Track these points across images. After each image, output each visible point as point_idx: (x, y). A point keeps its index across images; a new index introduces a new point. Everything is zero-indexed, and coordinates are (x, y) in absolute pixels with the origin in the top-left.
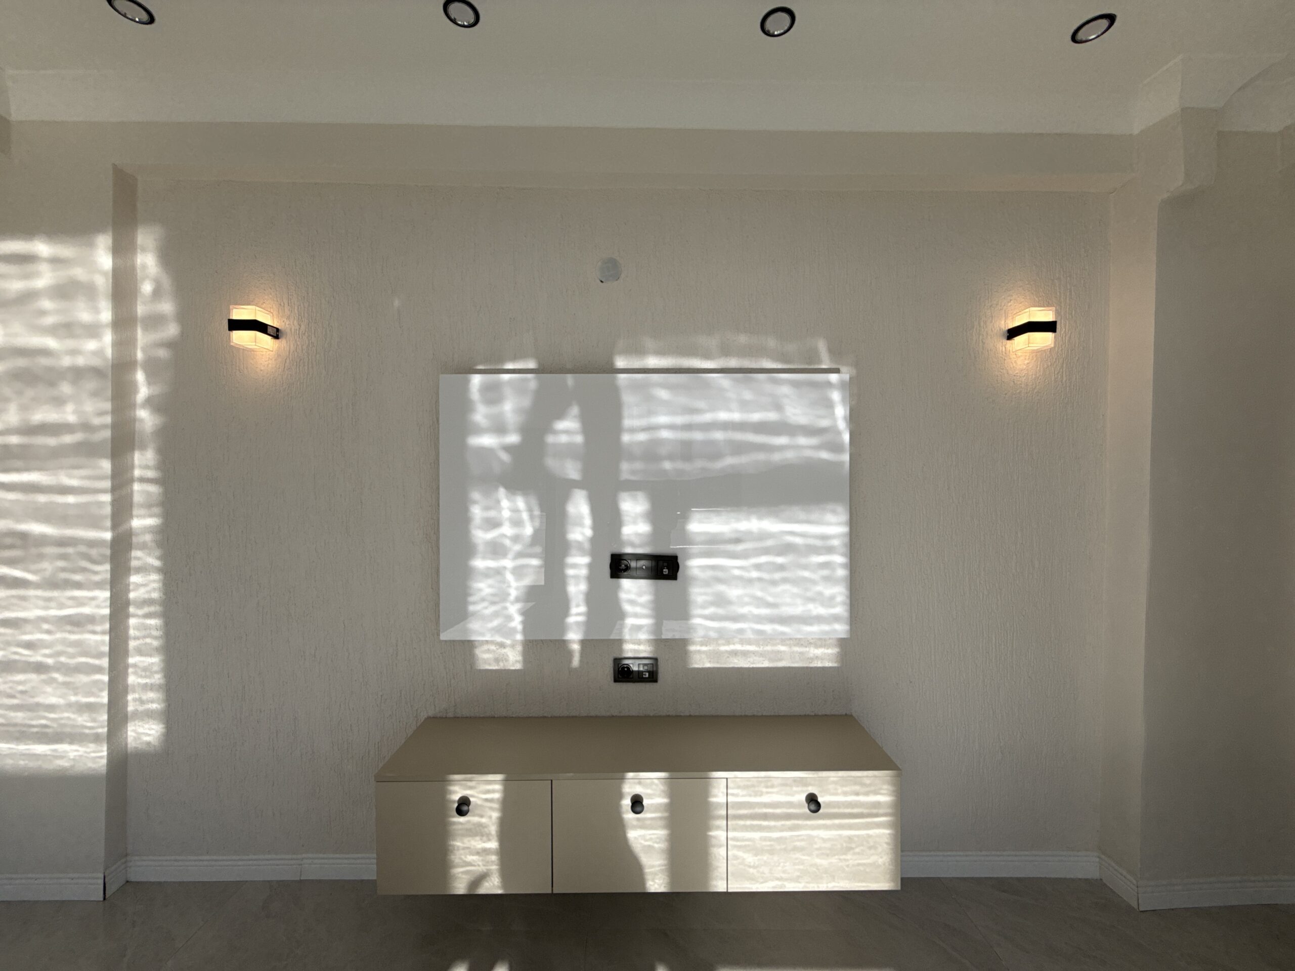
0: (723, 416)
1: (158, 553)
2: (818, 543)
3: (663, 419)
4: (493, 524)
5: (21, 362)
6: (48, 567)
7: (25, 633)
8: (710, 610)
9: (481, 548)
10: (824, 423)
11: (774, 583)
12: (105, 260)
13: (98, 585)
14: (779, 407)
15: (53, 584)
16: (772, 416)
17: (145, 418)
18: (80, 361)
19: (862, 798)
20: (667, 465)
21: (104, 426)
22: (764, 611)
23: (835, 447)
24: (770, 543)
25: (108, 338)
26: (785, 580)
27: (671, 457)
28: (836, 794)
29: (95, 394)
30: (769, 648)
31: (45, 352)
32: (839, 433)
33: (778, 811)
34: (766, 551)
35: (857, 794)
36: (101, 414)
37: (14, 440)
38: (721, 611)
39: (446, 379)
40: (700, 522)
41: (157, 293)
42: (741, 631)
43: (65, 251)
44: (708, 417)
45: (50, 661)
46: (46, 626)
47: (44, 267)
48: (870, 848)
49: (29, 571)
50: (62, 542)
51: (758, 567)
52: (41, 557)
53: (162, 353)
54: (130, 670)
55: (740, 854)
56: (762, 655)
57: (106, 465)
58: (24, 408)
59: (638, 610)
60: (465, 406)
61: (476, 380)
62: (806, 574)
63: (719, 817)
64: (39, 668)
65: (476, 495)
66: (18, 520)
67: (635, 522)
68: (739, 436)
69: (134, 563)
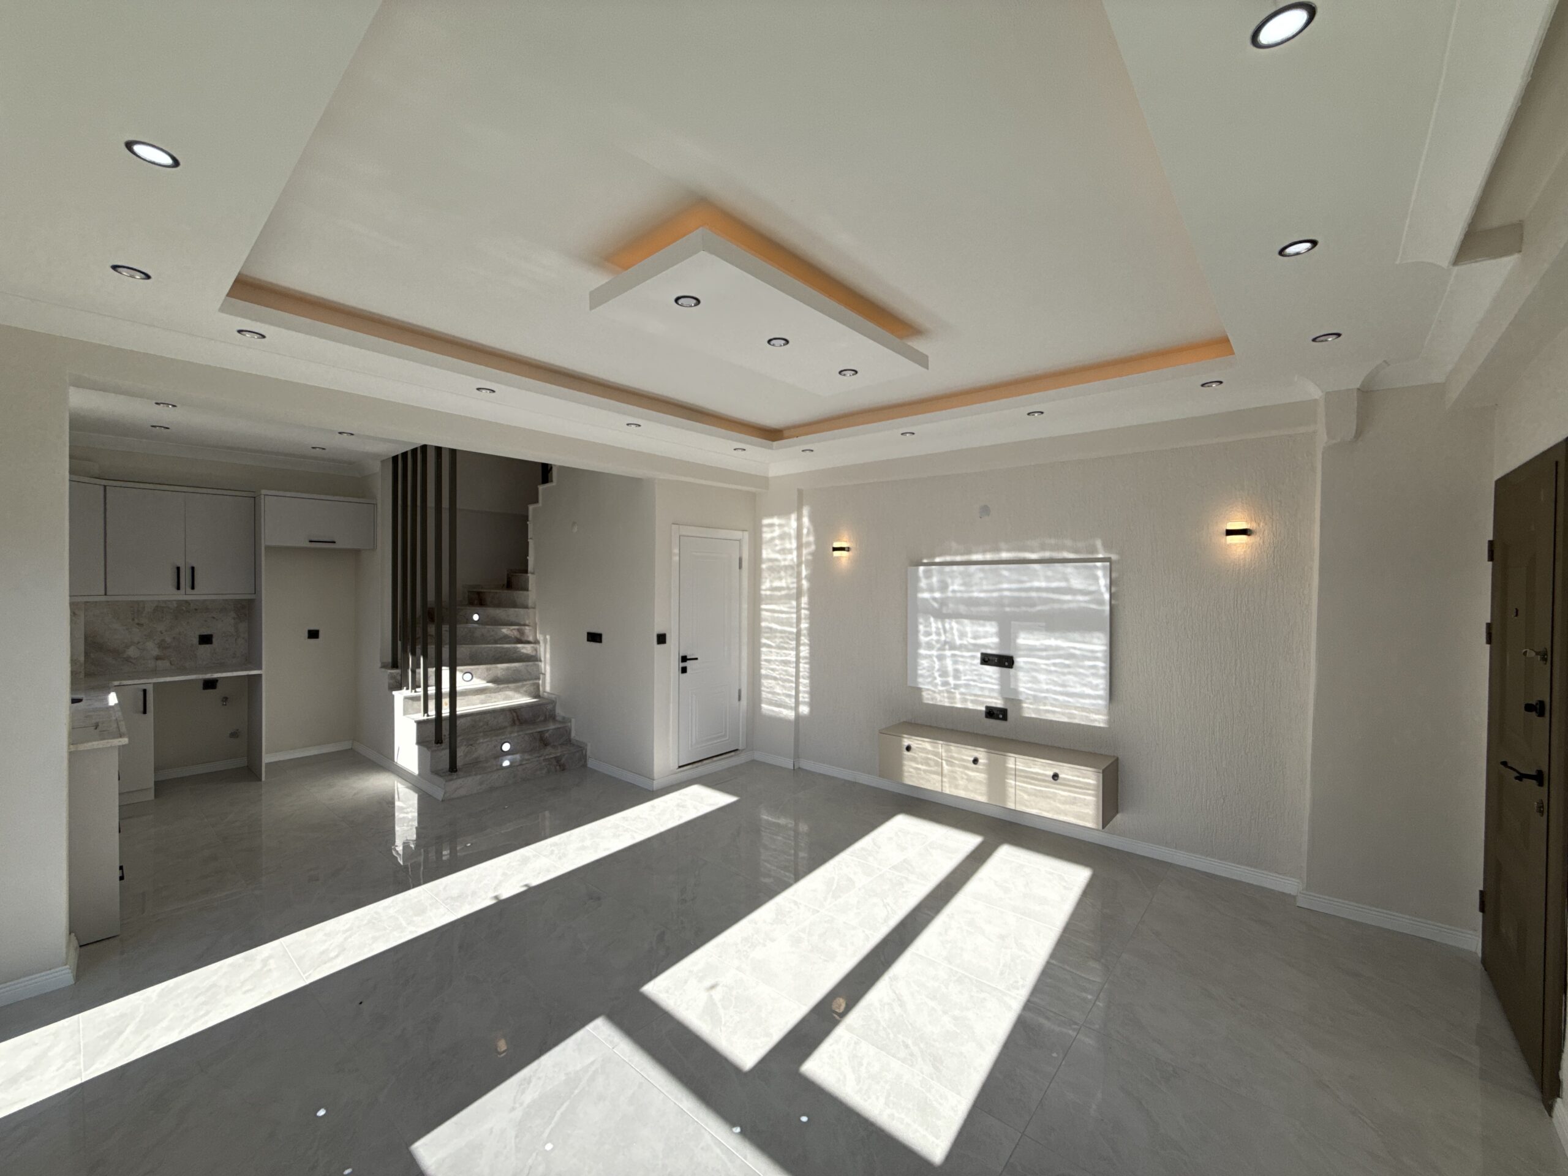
0: (1036, 584)
1: (808, 638)
2: (1089, 654)
3: (1005, 586)
4: (928, 634)
5: (770, 564)
6: (778, 641)
7: (771, 665)
8: (1029, 685)
9: (924, 645)
10: (1093, 588)
11: (1064, 674)
12: (794, 524)
13: (792, 649)
14: (1067, 580)
15: (779, 647)
16: (1063, 584)
17: (805, 584)
18: (787, 563)
19: (1081, 779)
20: (1008, 609)
21: (793, 588)
22: (1058, 689)
23: (1101, 602)
24: (1061, 652)
25: (795, 553)
26: (1070, 673)
27: (1009, 605)
28: (1067, 775)
29: (791, 576)
30: (1067, 711)
31: (777, 560)
32: (1102, 594)
33: (1039, 777)
34: (1060, 657)
35: (1078, 777)
36: (793, 583)
37: (768, 593)
38: (1035, 686)
39: (911, 569)
40: (1024, 639)
41: (808, 534)
42: (1045, 698)
43: (782, 521)
44: (1028, 585)
45: (778, 676)
46: (777, 663)
47: (776, 528)
48: (1085, 805)
49: (771, 641)
50: (782, 632)
51: (1055, 665)
52: (776, 637)
53: (810, 557)
54: (800, 684)
55: (1022, 794)
56: (1063, 714)
57: (794, 603)
58: (771, 581)
59: (993, 681)
60: (917, 579)
61: (921, 568)
62: (1081, 671)
63: (1011, 774)
64: (775, 679)
65: (921, 620)
66: (769, 623)
67: (992, 637)
68: (1044, 595)
69: (802, 642)
